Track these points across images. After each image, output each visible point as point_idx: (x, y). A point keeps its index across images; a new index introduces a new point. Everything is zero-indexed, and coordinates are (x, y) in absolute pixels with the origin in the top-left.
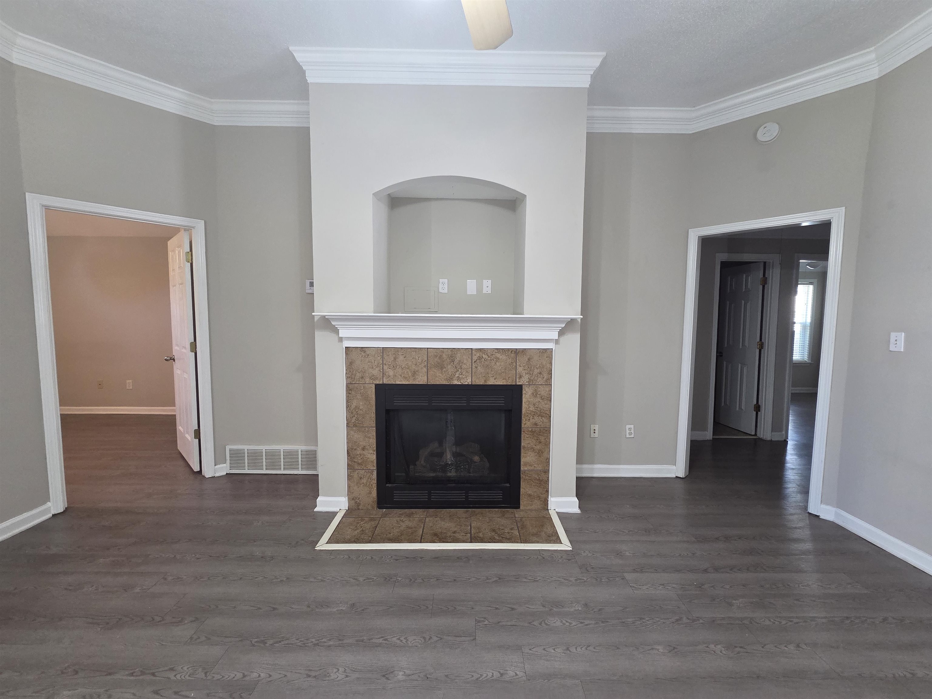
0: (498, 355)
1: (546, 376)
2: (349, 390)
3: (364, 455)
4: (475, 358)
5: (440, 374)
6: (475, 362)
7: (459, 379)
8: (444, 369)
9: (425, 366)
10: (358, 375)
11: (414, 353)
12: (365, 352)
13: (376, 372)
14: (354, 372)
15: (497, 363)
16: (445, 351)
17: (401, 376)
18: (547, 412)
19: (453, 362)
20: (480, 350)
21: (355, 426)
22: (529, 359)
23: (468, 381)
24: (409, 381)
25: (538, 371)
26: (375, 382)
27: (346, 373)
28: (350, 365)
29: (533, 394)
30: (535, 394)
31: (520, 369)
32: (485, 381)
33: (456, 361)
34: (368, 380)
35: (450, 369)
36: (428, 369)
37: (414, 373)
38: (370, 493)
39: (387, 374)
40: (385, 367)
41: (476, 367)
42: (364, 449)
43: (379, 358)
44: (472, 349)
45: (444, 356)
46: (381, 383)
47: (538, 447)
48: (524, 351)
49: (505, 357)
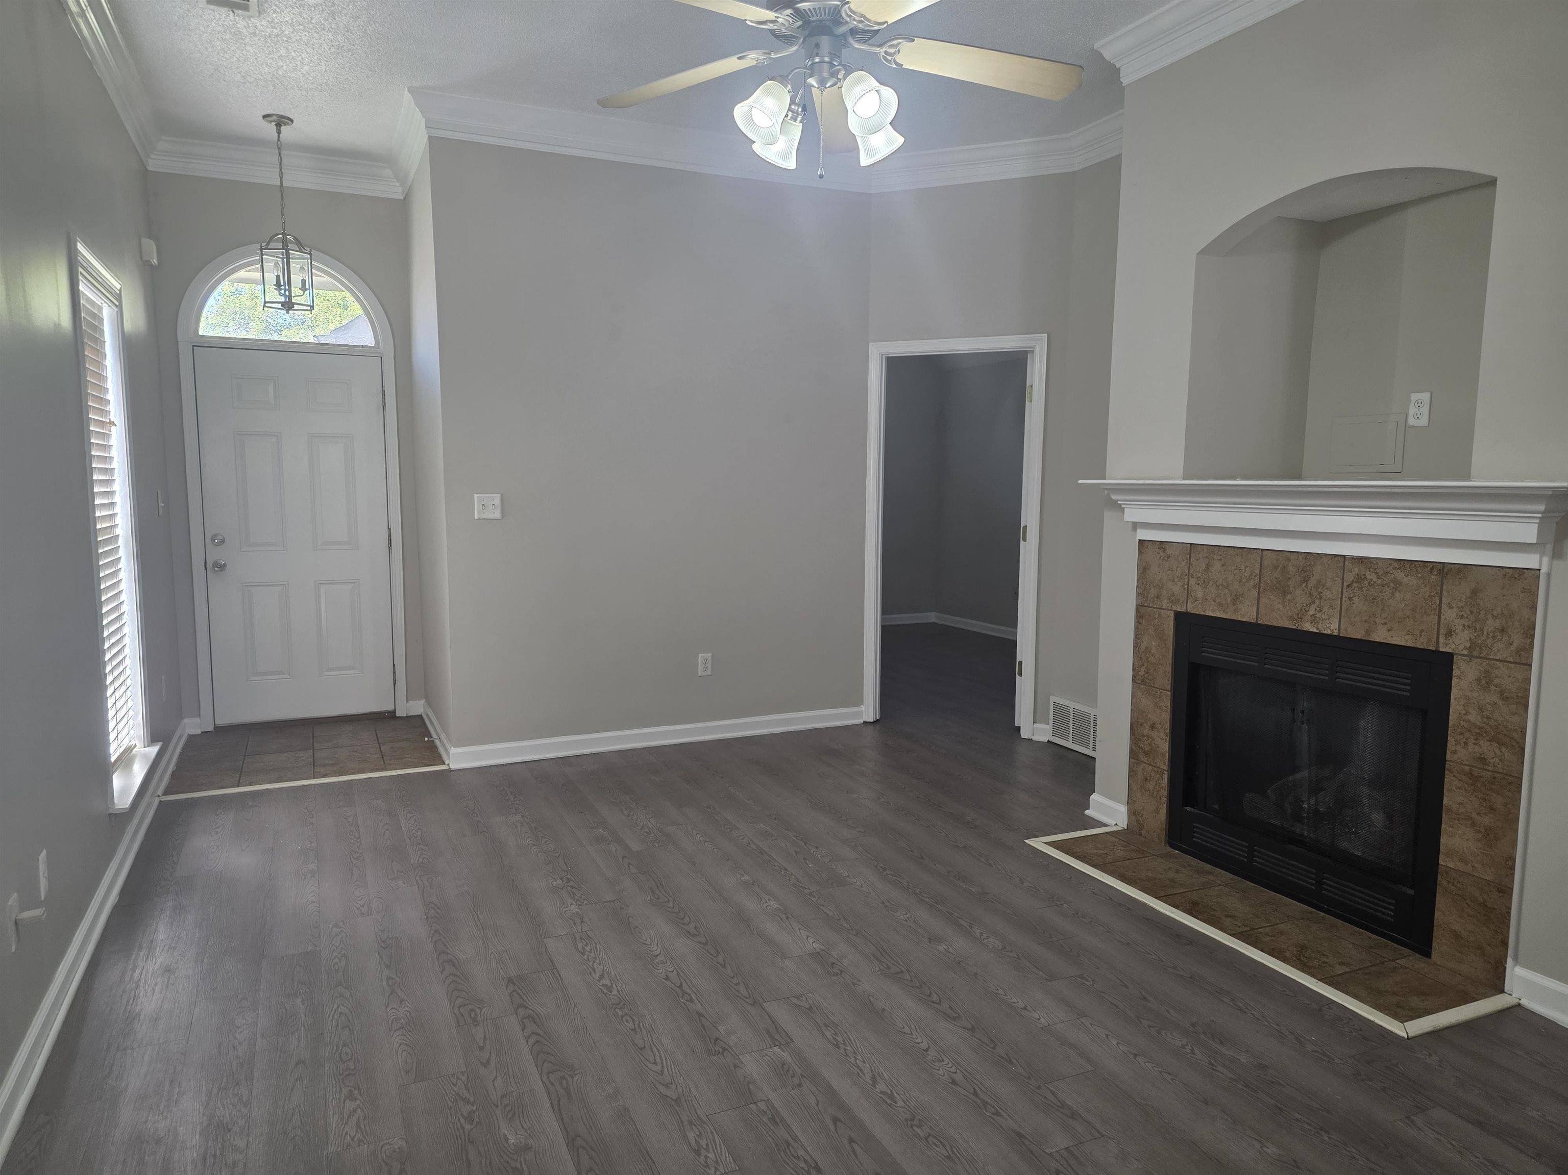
0: (1400, 575)
1: (1518, 640)
2: (1140, 616)
3: (1153, 739)
4: (1349, 577)
5: (1280, 606)
6: (1348, 586)
7: (1314, 620)
8: (1289, 597)
9: (1255, 587)
10: (1153, 592)
11: (1238, 559)
12: (1165, 550)
13: (1177, 589)
14: (1148, 586)
15: (1397, 594)
16: (1292, 557)
17: (1214, 601)
18: (1516, 736)
19: (1307, 581)
20: (1361, 560)
21: (1143, 682)
22: (1475, 593)
23: (1331, 627)
24: (1227, 613)
25: (1497, 624)
26: (1174, 608)
27: (1137, 586)
28: (1143, 570)
29: (1478, 680)
30: (1485, 681)
31: (1449, 615)
32: (1368, 632)
33: (1312, 582)
34: (1165, 603)
35: (1300, 597)
36: (1259, 593)
37: (1236, 599)
38: (1157, 811)
39: (1193, 594)
40: (1192, 582)
41: (1350, 599)
42: (1153, 727)
43: (1184, 563)
44: (1344, 556)
45: (1291, 568)
46: (1183, 610)
47: (1486, 820)
48: (1462, 569)
49: (1415, 582)
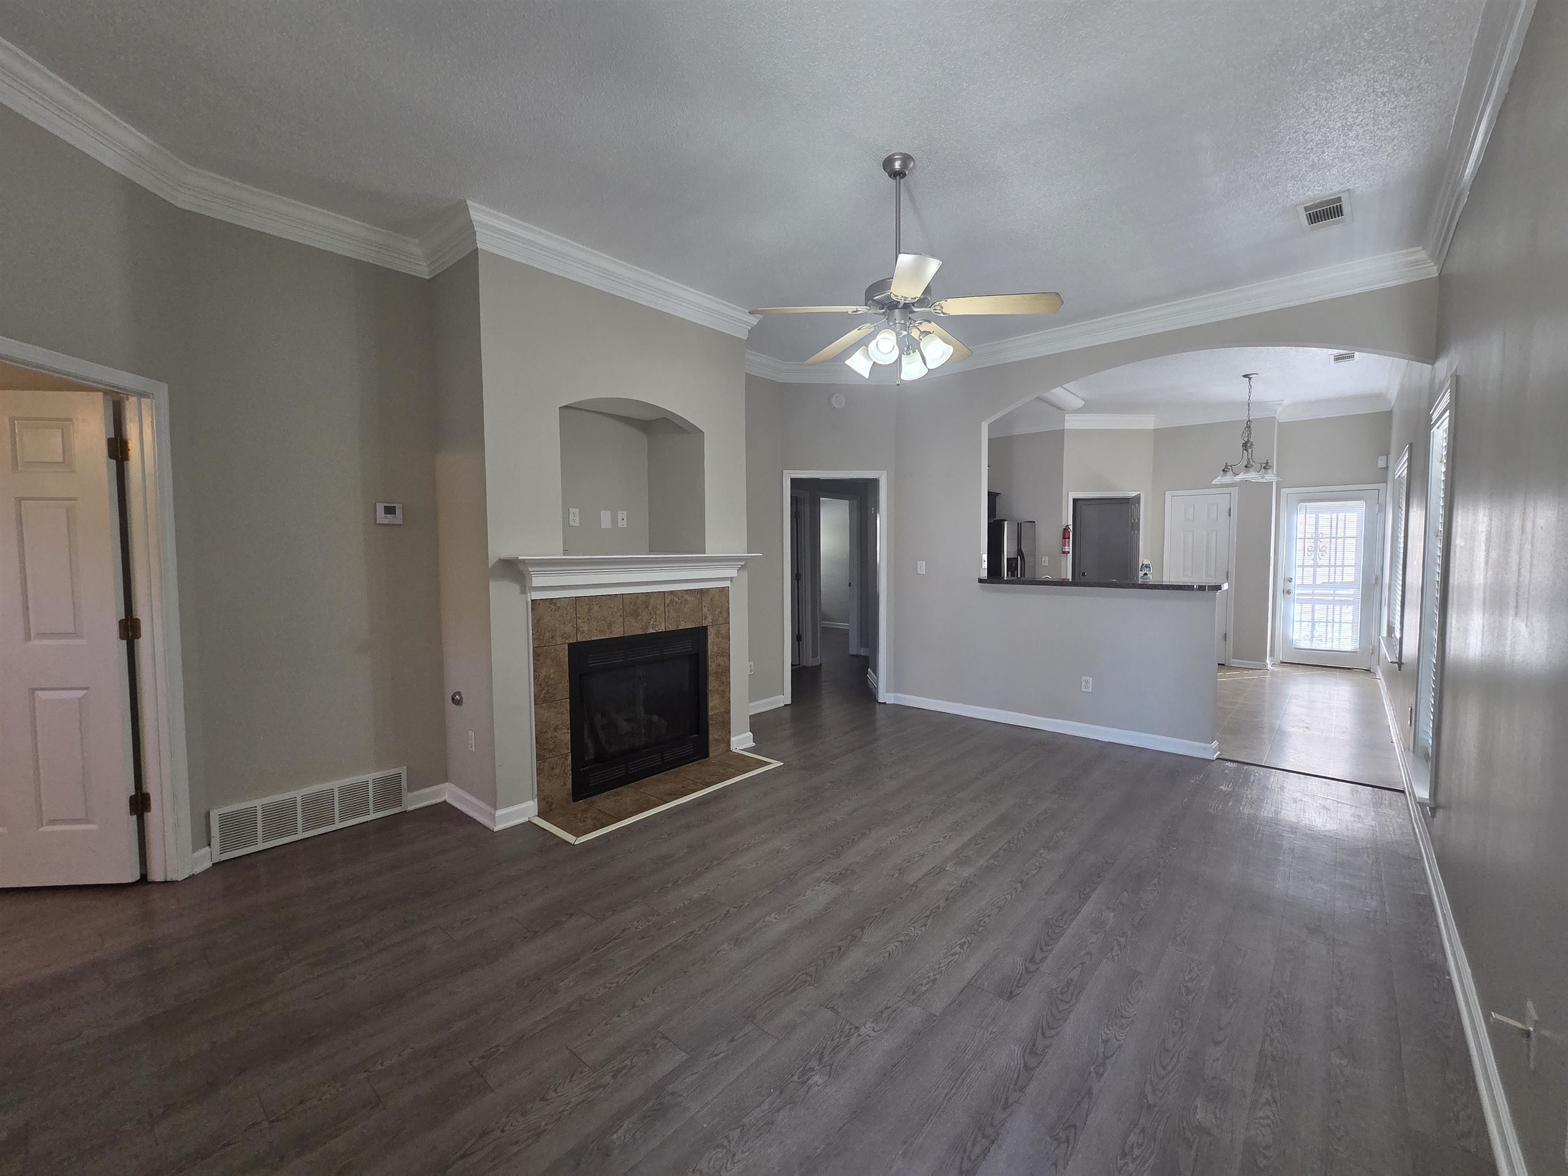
0: (687, 596)
1: (725, 615)
2: (536, 655)
3: (556, 737)
4: (667, 601)
5: (636, 624)
6: (668, 606)
7: (654, 627)
8: (639, 618)
9: (620, 616)
10: (548, 635)
11: (609, 602)
12: (555, 604)
13: (568, 629)
14: (543, 632)
15: (686, 606)
16: (639, 595)
17: (596, 630)
18: (727, 651)
19: (648, 607)
20: (671, 592)
21: (545, 701)
22: (712, 599)
23: (662, 628)
24: (605, 635)
25: (719, 610)
26: (567, 641)
27: (533, 634)
28: (537, 623)
29: (716, 634)
30: (718, 634)
31: (705, 610)
32: (677, 626)
33: (650, 608)
34: (559, 640)
35: (646, 617)
36: (624, 619)
37: (610, 625)
38: (565, 784)
39: (581, 629)
40: (579, 621)
41: (669, 611)
42: (555, 729)
43: (572, 611)
44: (664, 592)
45: (639, 601)
46: (575, 641)
47: (721, 689)
48: (707, 590)
49: (693, 599)
